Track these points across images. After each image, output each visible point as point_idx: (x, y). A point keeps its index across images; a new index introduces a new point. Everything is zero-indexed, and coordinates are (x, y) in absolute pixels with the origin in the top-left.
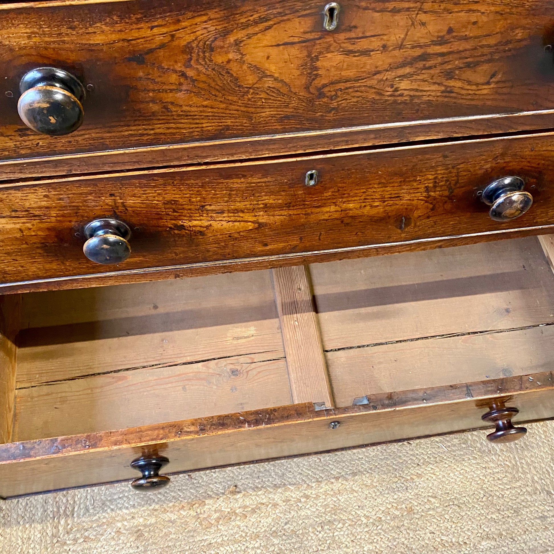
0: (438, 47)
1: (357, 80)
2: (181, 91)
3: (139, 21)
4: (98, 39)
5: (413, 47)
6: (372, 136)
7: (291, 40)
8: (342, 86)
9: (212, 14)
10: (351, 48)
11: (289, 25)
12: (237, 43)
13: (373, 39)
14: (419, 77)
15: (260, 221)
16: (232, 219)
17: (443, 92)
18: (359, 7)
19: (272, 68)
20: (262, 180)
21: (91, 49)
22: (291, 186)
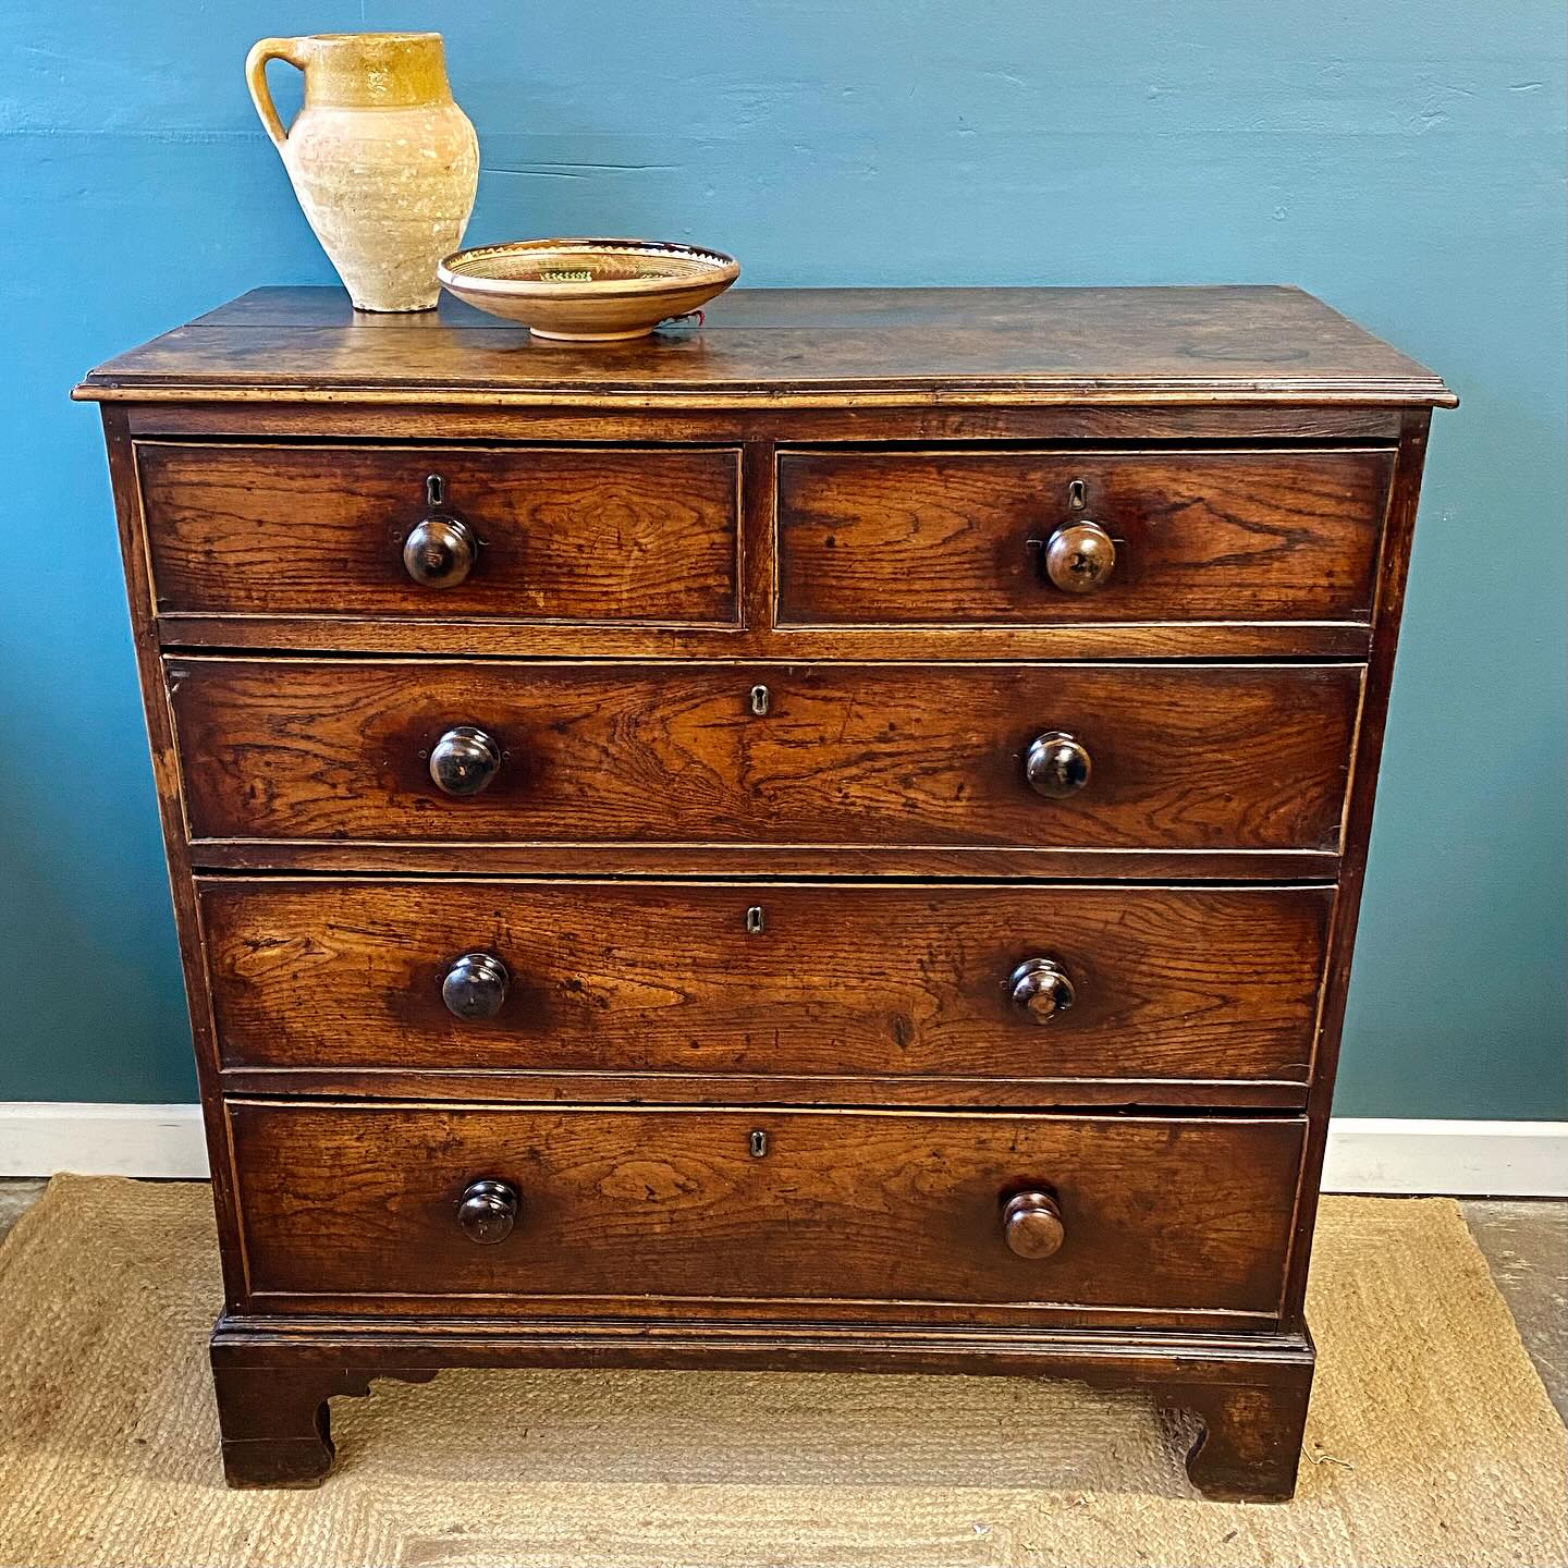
0: (883, 746)
1: (797, 777)
2: (600, 770)
3: (568, 687)
4: (524, 702)
5: (854, 743)
6: (827, 860)
7: (718, 721)
8: (780, 783)
9: (639, 686)
10: (786, 737)
11: (716, 704)
12: (663, 720)
13: (808, 729)
14: (870, 782)
15: (688, 990)
16: (647, 979)
17: (904, 805)
18: (788, 692)
19: (700, 753)
20: (691, 914)
21: (516, 712)
22: (730, 929)
